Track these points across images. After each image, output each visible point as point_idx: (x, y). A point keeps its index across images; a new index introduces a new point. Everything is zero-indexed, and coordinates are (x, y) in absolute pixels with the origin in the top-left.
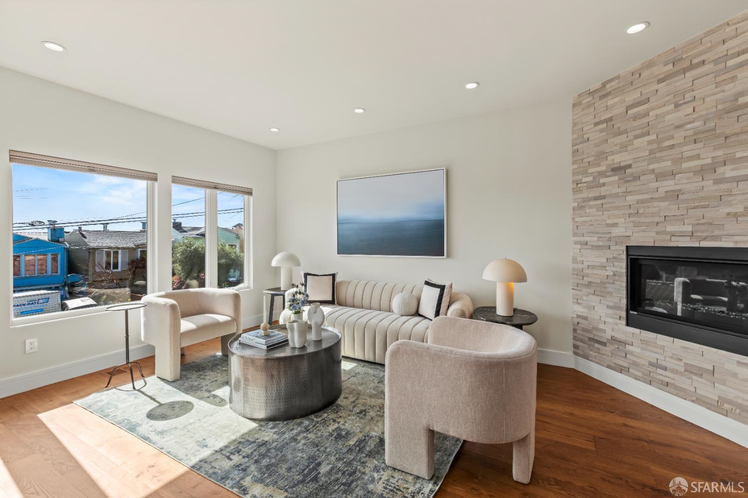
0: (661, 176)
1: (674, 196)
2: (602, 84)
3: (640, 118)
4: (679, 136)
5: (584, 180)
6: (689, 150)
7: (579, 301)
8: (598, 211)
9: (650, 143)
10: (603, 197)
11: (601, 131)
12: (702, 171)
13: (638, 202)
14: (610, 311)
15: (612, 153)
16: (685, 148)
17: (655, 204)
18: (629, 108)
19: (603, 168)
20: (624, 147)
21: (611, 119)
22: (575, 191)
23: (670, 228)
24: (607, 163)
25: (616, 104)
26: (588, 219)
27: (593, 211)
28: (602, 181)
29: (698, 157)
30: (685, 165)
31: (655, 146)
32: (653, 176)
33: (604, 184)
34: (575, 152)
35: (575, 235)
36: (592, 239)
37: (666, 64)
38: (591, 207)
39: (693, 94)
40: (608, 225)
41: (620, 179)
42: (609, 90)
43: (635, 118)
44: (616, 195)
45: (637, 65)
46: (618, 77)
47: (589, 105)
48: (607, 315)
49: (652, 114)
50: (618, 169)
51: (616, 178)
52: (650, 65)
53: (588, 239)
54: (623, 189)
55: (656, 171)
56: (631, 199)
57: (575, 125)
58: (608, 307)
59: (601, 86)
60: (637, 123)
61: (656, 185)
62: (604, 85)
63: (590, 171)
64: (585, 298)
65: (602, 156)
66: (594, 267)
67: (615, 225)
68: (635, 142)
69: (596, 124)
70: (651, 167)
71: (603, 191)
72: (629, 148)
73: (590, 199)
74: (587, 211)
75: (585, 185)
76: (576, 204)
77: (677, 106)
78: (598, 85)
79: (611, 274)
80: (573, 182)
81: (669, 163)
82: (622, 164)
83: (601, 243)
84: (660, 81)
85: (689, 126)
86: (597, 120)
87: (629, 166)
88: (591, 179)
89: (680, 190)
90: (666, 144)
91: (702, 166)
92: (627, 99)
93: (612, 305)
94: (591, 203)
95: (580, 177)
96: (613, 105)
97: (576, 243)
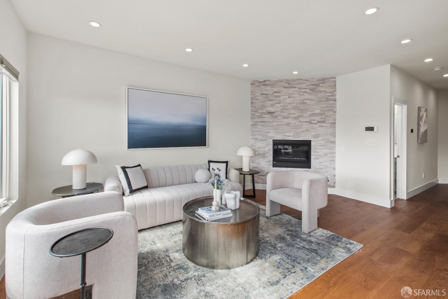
0: (285, 118)
1: (288, 124)
2: (264, 80)
3: (278, 97)
4: (290, 106)
5: (256, 114)
6: (293, 111)
7: (254, 161)
8: (262, 127)
9: (281, 106)
10: (264, 122)
11: (264, 97)
12: (295, 118)
13: (278, 125)
14: (267, 163)
15: (268, 107)
16: (291, 110)
17: (283, 126)
18: (274, 92)
19: (264, 111)
20: (272, 106)
21: (267, 94)
22: (252, 118)
23: (287, 134)
24: (266, 110)
25: (269, 90)
26: (258, 129)
27: (260, 127)
28: (264, 116)
29: (295, 114)
30: (291, 116)
31: (282, 108)
32: (282, 117)
33: (264, 117)
34: (252, 103)
35: (252, 135)
36: (260, 137)
37: (286, 83)
38: (259, 125)
39: (294, 95)
40: (266, 132)
41: (270, 116)
42: (266, 84)
43: (276, 97)
44: (269, 122)
45: (277, 80)
46: (269, 80)
47: (258, 86)
48: (266, 165)
49: (281, 97)
50: (270, 113)
51: (269, 116)
52: (281, 81)
53: (258, 137)
54: (272, 120)
55: (283, 116)
56: (274, 124)
57: (252, 92)
58: (266, 162)
59: (263, 81)
60: (277, 99)
61: (283, 120)
62: (265, 81)
63: (259, 111)
64: (256, 160)
65: (263, 107)
66: (260, 148)
67: (269, 132)
68: (276, 105)
69: (262, 94)
70: (281, 114)
71: (264, 120)
72: (274, 106)
73: (259, 122)
74: (258, 126)
75: (257, 116)
76: (252, 123)
77: (289, 97)
78: (262, 80)
79: (268, 150)
80: (251, 114)
81: (287, 114)
82: (272, 111)
83: (263, 139)
84: (284, 88)
85: (292, 104)
86: (262, 93)
87: (274, 112)
88: (259, 114)
89: (290, 123)
90: (286, 108)
91: (296, 117)
92: (273, 89)
93: (268, 161)
94: (259, 123)
95: (254, 113)
96: (268, 90)
97: (252, 139)
